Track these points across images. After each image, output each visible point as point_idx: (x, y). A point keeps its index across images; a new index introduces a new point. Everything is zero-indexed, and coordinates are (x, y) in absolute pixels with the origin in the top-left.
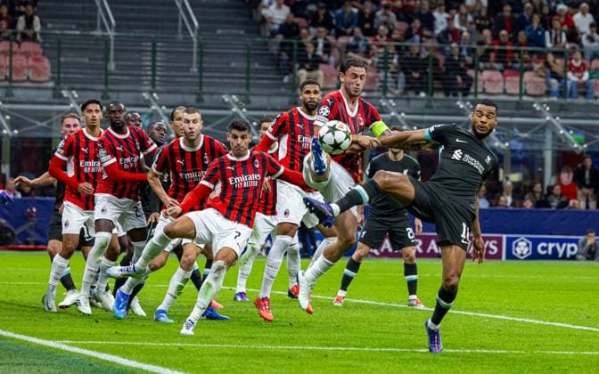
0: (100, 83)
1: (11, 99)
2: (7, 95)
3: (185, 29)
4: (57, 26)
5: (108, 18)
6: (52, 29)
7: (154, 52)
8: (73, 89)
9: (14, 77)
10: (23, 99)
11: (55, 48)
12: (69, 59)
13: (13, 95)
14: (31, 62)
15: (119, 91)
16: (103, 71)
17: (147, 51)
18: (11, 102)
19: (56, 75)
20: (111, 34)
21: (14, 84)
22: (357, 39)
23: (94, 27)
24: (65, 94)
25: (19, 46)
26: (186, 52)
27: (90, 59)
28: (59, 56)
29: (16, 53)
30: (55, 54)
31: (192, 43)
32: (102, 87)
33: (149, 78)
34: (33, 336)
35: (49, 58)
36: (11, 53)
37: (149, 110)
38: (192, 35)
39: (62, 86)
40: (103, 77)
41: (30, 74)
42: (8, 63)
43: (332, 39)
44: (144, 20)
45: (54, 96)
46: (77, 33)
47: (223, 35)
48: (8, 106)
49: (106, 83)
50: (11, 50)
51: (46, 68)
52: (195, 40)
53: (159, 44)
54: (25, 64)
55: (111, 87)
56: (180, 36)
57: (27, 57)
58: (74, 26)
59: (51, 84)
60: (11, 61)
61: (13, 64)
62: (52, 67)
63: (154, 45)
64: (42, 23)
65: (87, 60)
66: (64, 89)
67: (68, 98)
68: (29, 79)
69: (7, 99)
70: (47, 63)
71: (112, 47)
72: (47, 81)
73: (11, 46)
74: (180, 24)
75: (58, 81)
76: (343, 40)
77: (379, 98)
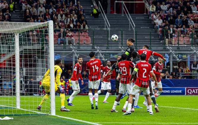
0: (106, 44)
1: (80, 49)
2: (78, 48)
3: (131, 27)
4: (93, 27)
5: (108, 24)
6: (91, 28)
7: (122, 34)
8: (98, 46)
9: (80, 43)
10: (83, 49)
11: (92, 34)
12: (97, 37)
13: (80, 48)
14: (85, 38)
15: (112, 46)
16: (107, 41)
17: (120, 34)
18: (79, 51)
19: (93, 42)
20: (109, 29)
21: (80, 45)
22: (184, 29)
23: (104, 27)
24: (96, 47)
25: (82, 34)
26: (132, 34)
27: (103, 37)
28: (94, 36)
29: (81, 36)
30: (92, 35)
31: (134, 31)
32: (107, 45)
33: (121, 42)
34: (88, 121)
35: (90, 37)
36: (79, 36)
37: (121, 52)
38: (133, 29)
39: (95, 45)
40: (107, 42)
41: (85, 42)
42: (78, 39)
43: (175, 29)
44: (119, 25)
45: (92, 48)
46: (99, 29)
47: (142, 29)
48: (78, 52)
49: (108, 44)
50: (79, 35)
51: (90, 40)
52: (134, 30)
53: (124, 32)
54: (83, 39)
55: (109, 45)
56: (130, 29)
57: (84, 37)
58: (98, 27)
59: (91, 45)
60: (79, 38)
61: (80, 39)
62: (92, 40)
63: (122, 32)
64: (88, 26)
65: (102, 37)
66: (95, 46)
67: (96, 49)
68: (85, 44)
69: (79, 49)
70: (90, 38)
71: (109, 33)
72: (90, 44)
73: (79, 33)
74: (130, 26)
75: (93, 44)
76: (179, 29)
77: (191, 47)
